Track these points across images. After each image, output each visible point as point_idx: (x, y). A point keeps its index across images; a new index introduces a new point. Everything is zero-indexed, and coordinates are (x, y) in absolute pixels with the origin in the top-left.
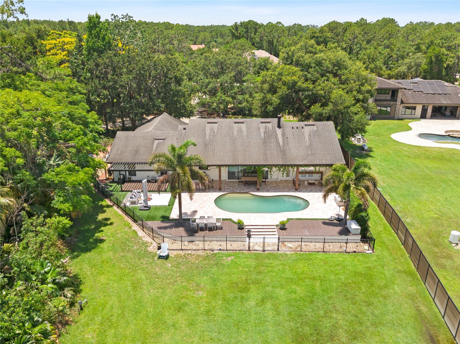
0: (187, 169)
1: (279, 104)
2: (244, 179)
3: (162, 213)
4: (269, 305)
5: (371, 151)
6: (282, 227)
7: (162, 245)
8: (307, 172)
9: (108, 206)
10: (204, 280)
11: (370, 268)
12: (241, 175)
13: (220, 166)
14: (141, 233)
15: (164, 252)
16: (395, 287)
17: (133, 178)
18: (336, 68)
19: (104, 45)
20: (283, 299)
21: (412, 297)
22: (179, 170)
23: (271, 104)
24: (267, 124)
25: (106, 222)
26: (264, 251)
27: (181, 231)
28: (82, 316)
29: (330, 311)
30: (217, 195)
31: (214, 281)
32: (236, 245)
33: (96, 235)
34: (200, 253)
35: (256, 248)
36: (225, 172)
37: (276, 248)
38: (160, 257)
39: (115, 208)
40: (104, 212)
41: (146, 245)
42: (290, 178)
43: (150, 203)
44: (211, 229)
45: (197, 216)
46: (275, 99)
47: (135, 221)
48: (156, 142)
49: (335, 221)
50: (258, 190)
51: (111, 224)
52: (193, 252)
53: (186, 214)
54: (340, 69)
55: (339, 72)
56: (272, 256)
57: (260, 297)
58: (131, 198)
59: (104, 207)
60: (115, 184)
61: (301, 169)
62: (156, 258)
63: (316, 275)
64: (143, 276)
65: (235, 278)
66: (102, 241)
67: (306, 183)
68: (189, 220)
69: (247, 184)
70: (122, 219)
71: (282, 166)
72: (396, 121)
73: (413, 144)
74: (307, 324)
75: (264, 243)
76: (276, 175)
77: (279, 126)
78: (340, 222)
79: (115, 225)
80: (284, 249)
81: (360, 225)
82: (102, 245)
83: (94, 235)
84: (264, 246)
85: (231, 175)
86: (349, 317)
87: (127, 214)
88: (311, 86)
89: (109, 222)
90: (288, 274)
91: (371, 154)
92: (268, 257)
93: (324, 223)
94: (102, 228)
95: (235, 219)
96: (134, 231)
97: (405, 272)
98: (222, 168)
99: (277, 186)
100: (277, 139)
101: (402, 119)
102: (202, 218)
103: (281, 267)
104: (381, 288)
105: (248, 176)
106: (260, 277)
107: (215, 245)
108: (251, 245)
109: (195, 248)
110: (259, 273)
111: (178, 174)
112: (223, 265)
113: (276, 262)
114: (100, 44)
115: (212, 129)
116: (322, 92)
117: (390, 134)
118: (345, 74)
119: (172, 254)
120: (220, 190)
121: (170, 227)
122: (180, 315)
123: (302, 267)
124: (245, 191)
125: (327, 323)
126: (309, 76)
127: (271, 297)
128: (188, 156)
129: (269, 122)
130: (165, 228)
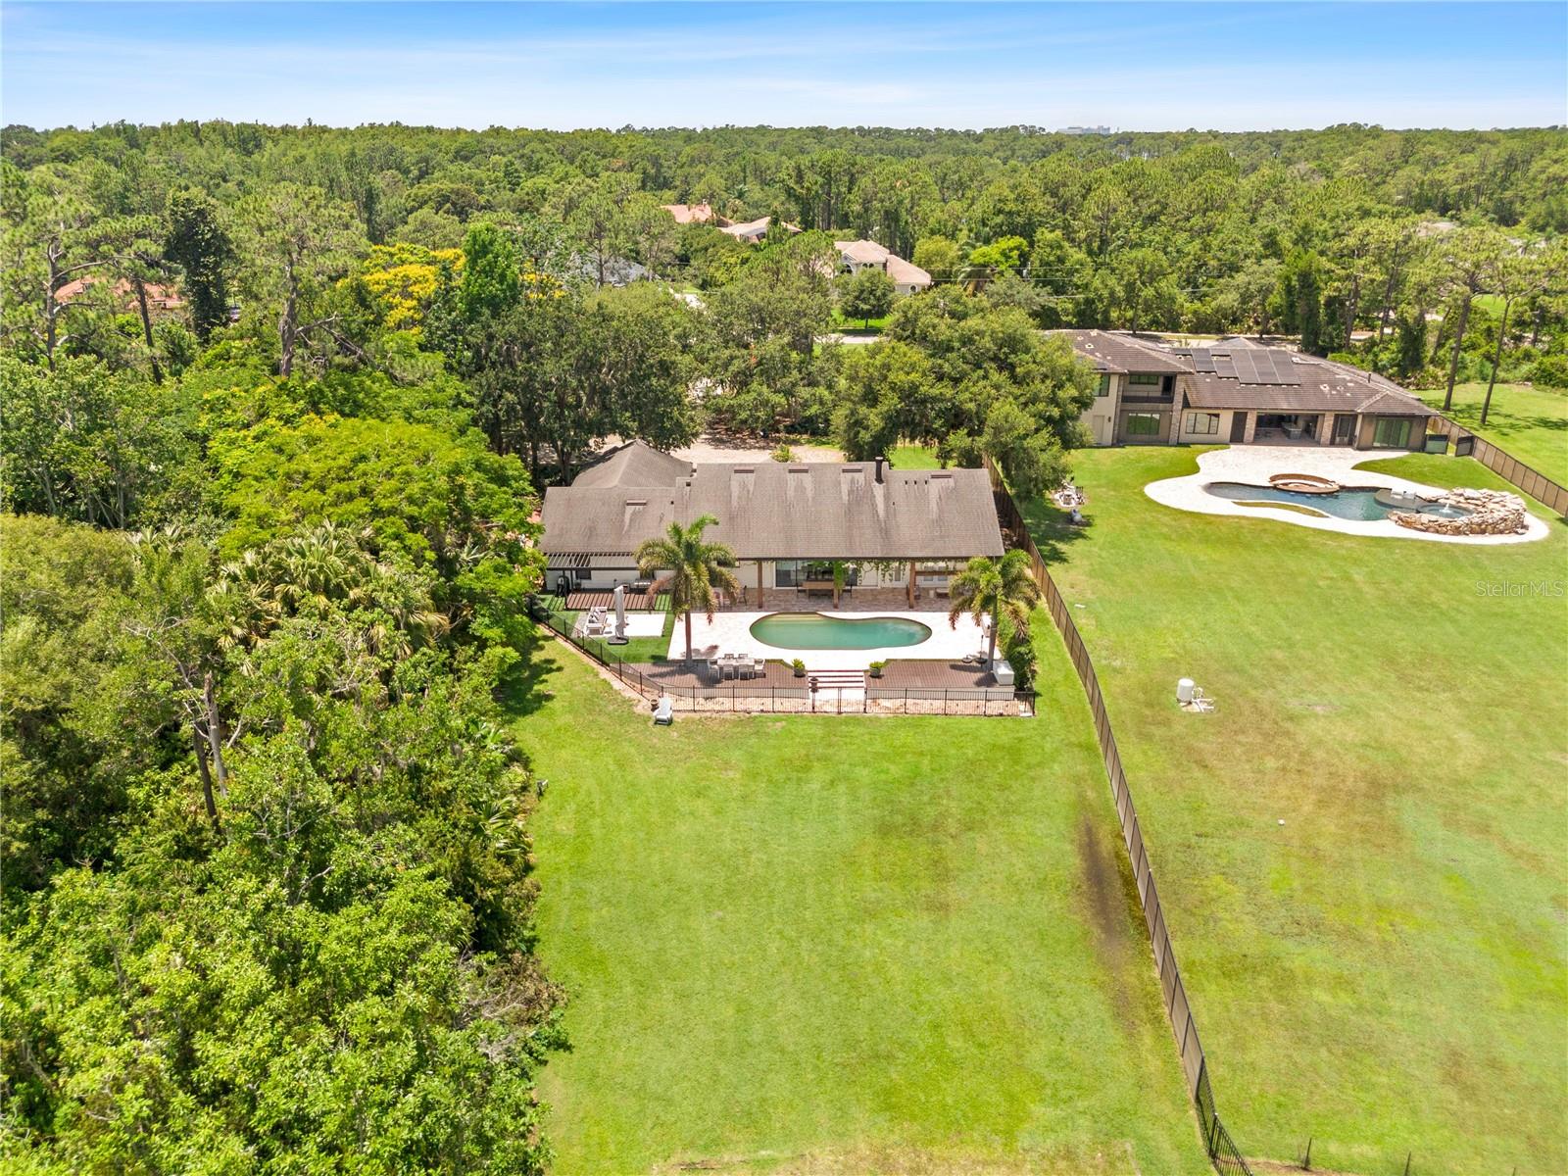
0: (703, 567)
1: (883, 429)
2: (807, 586)
3: (653, 651)
4: (842, 788)
5: (1089, 524)
6: (875, 673)
7: (661, 701)
8: (934, 573)
9: (546, 638)
10: (736, 756)
11: (1020, 740)
12: (802, 577)
13: (759, 560)
14: (617, 684)
15: (664, 713)
16: (1056, 767)
17: (585, 584)
18: (1005, 350)
19: (502, 290)
20: (867, 781)
21: (1078, 780)
22: (688, 569)
23: (866, 428)
24: (856, 475)
25: (548, 666)
26: (840, 713)
27: (691, 679)
28: (544, 803)
29: (939, 797)
30: (754, 616)
31: (754, 757)
32: (789, 705)
33: (536, 687)
34: (727, 715)
35: (827, 708)
36: (770, 571)
37: (862, 708)
38: (658, 722)
39: (560, 640)
40: (542, 648)
41: (629, 702)
42: (902, 584)
43: (628, 632)
44: (745, 677)
45: (719, 655)
46: (875, 419)
47: (604, 664)
48: (630, 510)
49: (974, 664)
50: (836, 607)
51: (559, 669)
52: (714, 715)
53: (697, 651)
54: (1014, 351)
55: (1012, 358)
56: (855, 720)
57: (828, 778)
58: (591, 622)
59: (538, 639)
60: (550, 597)
61: (918, 566)
62: (651, 723)
63: (925, 747)
64: (633, 750)
65: (788, 753)
66: (549, 698)
67: (932, 593)
68: (705, 661)
69: (814, 594)
70: (579, 662)
71: (881, 559)
72: (1172, 449)
73: (1185, 508)
74: (899, 812)
75: (840, 701)
76: (870, 577)
77: (879, 480)
78: (984, 663)
79: (566, 670)
80: (877, 710)
81: (1015, 669)
82: (549, 704)
83: (531, 689)
84: (839, 706)
85: (783, 578)
86: (968, 804)
87: (587, 652)
88: (949, 393)
89: (554, 666)
90: (878, 747)
91: (1088, 531)
92: (846, 722)
93: (954, 667)
94: (544, 677)
95: (789, 661)
96: (604, 680)
97: (1080, 745)
98: (764, 564)
99: (875, 599)
100: (874, 506)
101: (1187, 445)
102: (729, 656)
103: (866, 738)
104: (1029, 767)
105: (816, 580)
106: (831, 751)
107: (754, 704)
108: (817, 704)
109: (717, 708)
110: (830, 745)
111: (687, 576)
112: (768, 734)
113: (861, 730)
114: (495, 288)
115: (744, 486)
116: (972, 406)
117: (1145, 484)
118: (1023, 363)
119: (678, 718)
120: (760, 607)
121: (672, 674)
122: (699, 802)
123: (904, 737)
124: (810, 610)
125: (931, 812)
126: (947, 368)
127: (847, 779)
128: (703, 544)
129: (860, 471)
130: (662, 675)
